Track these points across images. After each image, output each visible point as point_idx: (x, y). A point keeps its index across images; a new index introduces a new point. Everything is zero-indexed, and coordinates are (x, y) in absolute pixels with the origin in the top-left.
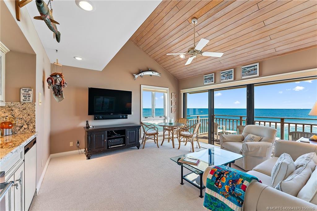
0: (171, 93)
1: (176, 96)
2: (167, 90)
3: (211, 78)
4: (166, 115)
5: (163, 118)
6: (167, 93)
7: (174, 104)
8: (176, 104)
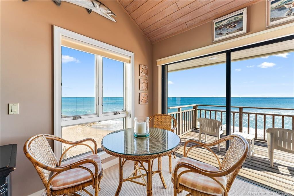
0: (139, 65)
1: (147, 71)
2: (130, 57)
3: (234, 22)
4: (129, 109)
5: (123, 115)
6: (130, 62)
7: (144, 86)
8: (147, 87)
